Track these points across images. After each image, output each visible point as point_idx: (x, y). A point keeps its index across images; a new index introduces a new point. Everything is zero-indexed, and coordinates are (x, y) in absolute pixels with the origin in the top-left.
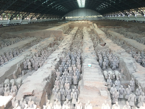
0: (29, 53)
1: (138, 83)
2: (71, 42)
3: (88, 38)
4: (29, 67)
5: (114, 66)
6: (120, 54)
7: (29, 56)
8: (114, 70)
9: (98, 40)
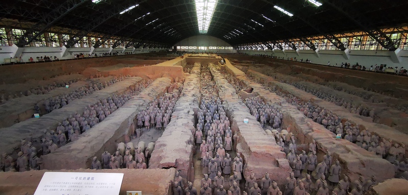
0: (141, 102)
1: (323, 148)
2: (199, 85)
3: (223, 80)
4: (147, 124)
5: (276, 123)
6: (280, 105)
7: (142, 105)
8: (275, 128)
9: (238, 84)
